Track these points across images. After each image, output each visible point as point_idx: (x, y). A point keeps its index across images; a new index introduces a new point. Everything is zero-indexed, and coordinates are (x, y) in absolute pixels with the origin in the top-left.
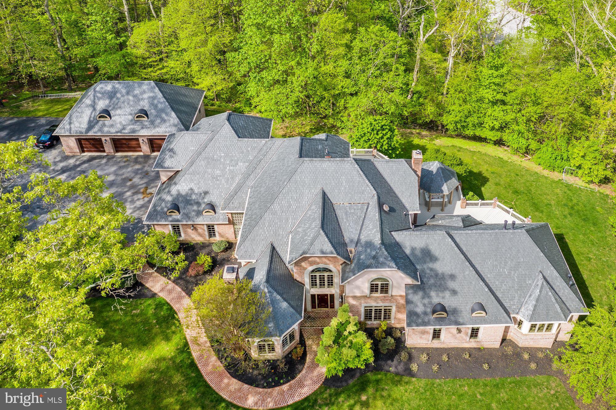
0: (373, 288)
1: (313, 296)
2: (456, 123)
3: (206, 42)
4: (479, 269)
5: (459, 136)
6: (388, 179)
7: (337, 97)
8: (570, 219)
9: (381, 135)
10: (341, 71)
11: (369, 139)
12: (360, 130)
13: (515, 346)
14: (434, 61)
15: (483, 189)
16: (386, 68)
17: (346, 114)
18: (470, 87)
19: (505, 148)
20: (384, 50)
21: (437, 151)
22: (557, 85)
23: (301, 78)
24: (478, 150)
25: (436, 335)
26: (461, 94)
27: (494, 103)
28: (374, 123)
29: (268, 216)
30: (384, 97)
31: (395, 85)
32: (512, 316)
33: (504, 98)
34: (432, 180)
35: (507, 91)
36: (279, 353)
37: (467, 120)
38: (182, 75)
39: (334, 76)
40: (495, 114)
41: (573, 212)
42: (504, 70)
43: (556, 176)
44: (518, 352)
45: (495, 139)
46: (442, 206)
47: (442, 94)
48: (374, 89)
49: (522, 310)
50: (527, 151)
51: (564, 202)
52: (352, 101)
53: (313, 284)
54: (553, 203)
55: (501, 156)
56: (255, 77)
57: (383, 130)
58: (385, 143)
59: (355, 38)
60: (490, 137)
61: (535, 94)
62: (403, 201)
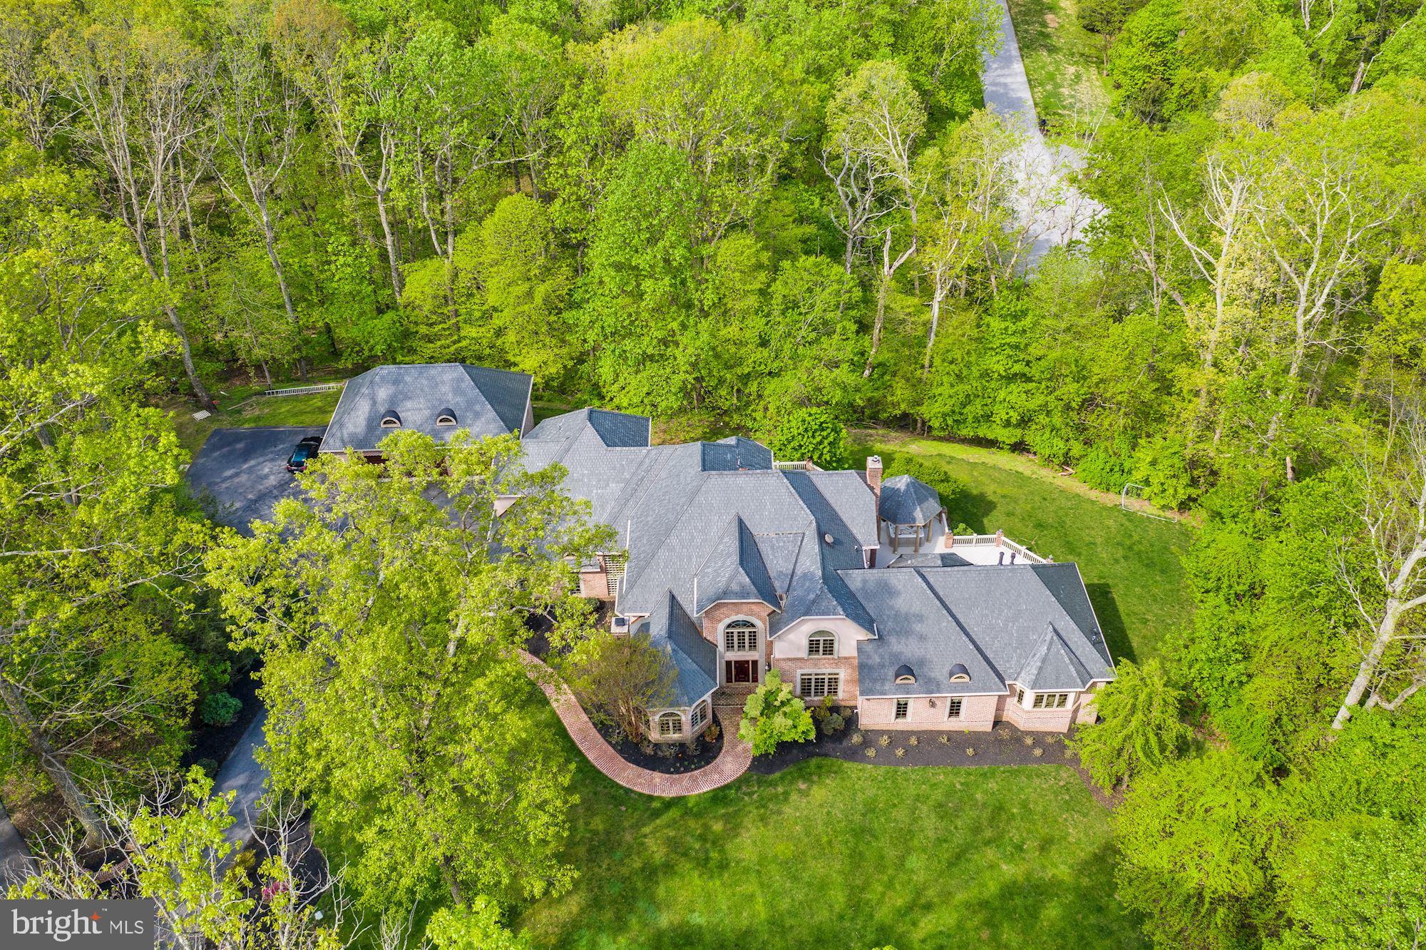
0: (813, 647)
1: (728, 663)
2: (945, 415)
3: (530, 294)
4: (962, 620)
5: (951, 438)
6: (831, 501)
7: (746, 378)
8: (1125, 564)
9: (818, 439)
10: (751, 335)
11: (801, 446)
12: (785, 431)
13: (1014, 729)
14: (907, 310)
15: (985, 521)
16: (826, 328)
17: (761, 407)
18: (968, 353)
19: (1031, 456)
20: (823, 297)
21: (909, 461)
22: (1115, 347)
23: (690, 350)
24: (983, 460)
25: (902, 710)
26: (953, 366)
27: (1010, 378)
28: (808, 419)
29: (662, 554)
30: (825, 377)
31: (841, 356)
32: (1007, 683)
33: (1027, 370)
34: (899, 504)
35: (1030, 358)
36: (688, 732)
37: (965, 411)
38: (488, 351)
39: (740, 344)
40: (1012, 398)
41: (1130, 554)
42: (1027, 322)
43: (1110, 499)
44: (1017, 736)
45: (1013, 440)
46: (917, 544)
47: (923, 367)
48: (807, 363)
49: (1022, 674)
50: (1067, 461)
51: (1119, 539)
52: (772, 386)
53: (730, 646)
54: (1099, 540)
55: (1021, 470)
56: (613, 351)
57: (823, 430)
58: (825, 451)
59: (775, 280)
60: (1004, 439)
61: (1076, 361)
62: (855, 531)
